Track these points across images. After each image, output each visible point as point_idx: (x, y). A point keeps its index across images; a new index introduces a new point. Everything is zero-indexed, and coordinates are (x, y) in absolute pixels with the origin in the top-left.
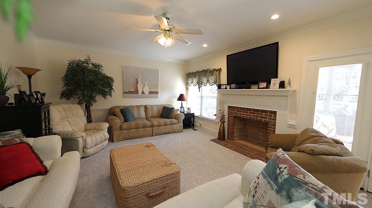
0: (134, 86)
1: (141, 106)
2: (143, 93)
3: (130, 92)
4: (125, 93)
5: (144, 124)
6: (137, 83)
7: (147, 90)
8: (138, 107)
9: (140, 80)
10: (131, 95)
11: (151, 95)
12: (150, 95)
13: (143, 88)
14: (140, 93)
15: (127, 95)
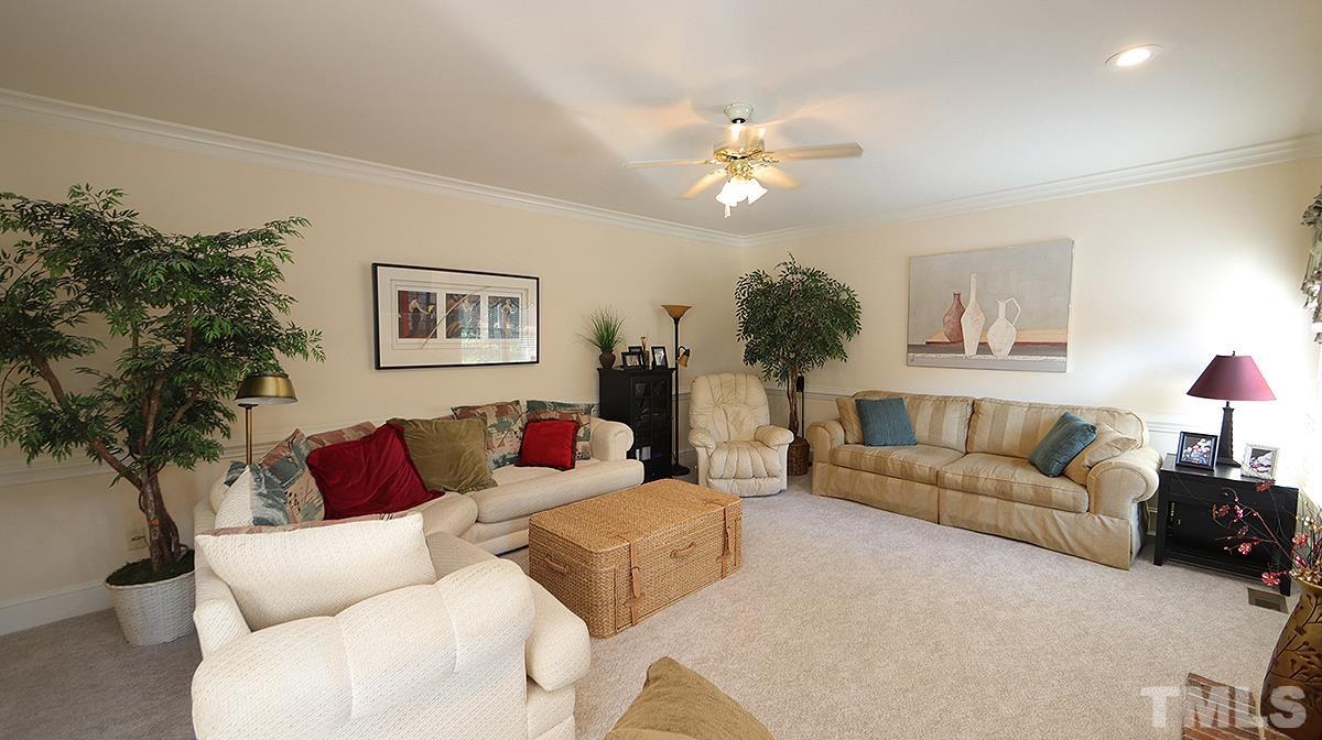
0: (945, 324)
1: (955, 399)
2: (984, 348)
3: (931, 346)
4: (912, 348)
5: (903, 466)
6: (960, 310)
7: (1002, 337)
8: (943, 402)
9: (973, 299)
10: (934, 355)
11: (1021, 358)
12: (1015, 358)
13: (985, 330)
14: (971, 346)
15: (919, 355)
